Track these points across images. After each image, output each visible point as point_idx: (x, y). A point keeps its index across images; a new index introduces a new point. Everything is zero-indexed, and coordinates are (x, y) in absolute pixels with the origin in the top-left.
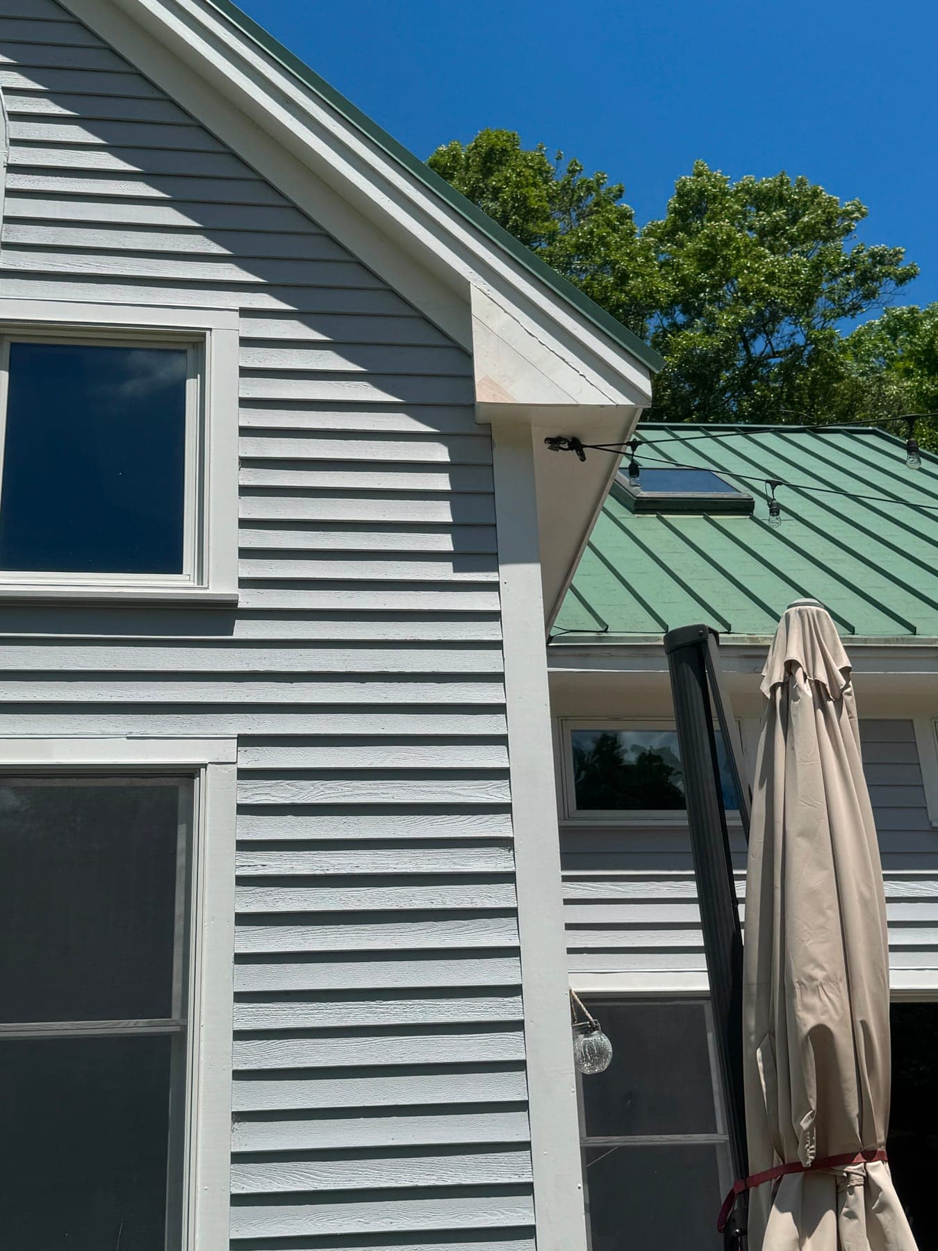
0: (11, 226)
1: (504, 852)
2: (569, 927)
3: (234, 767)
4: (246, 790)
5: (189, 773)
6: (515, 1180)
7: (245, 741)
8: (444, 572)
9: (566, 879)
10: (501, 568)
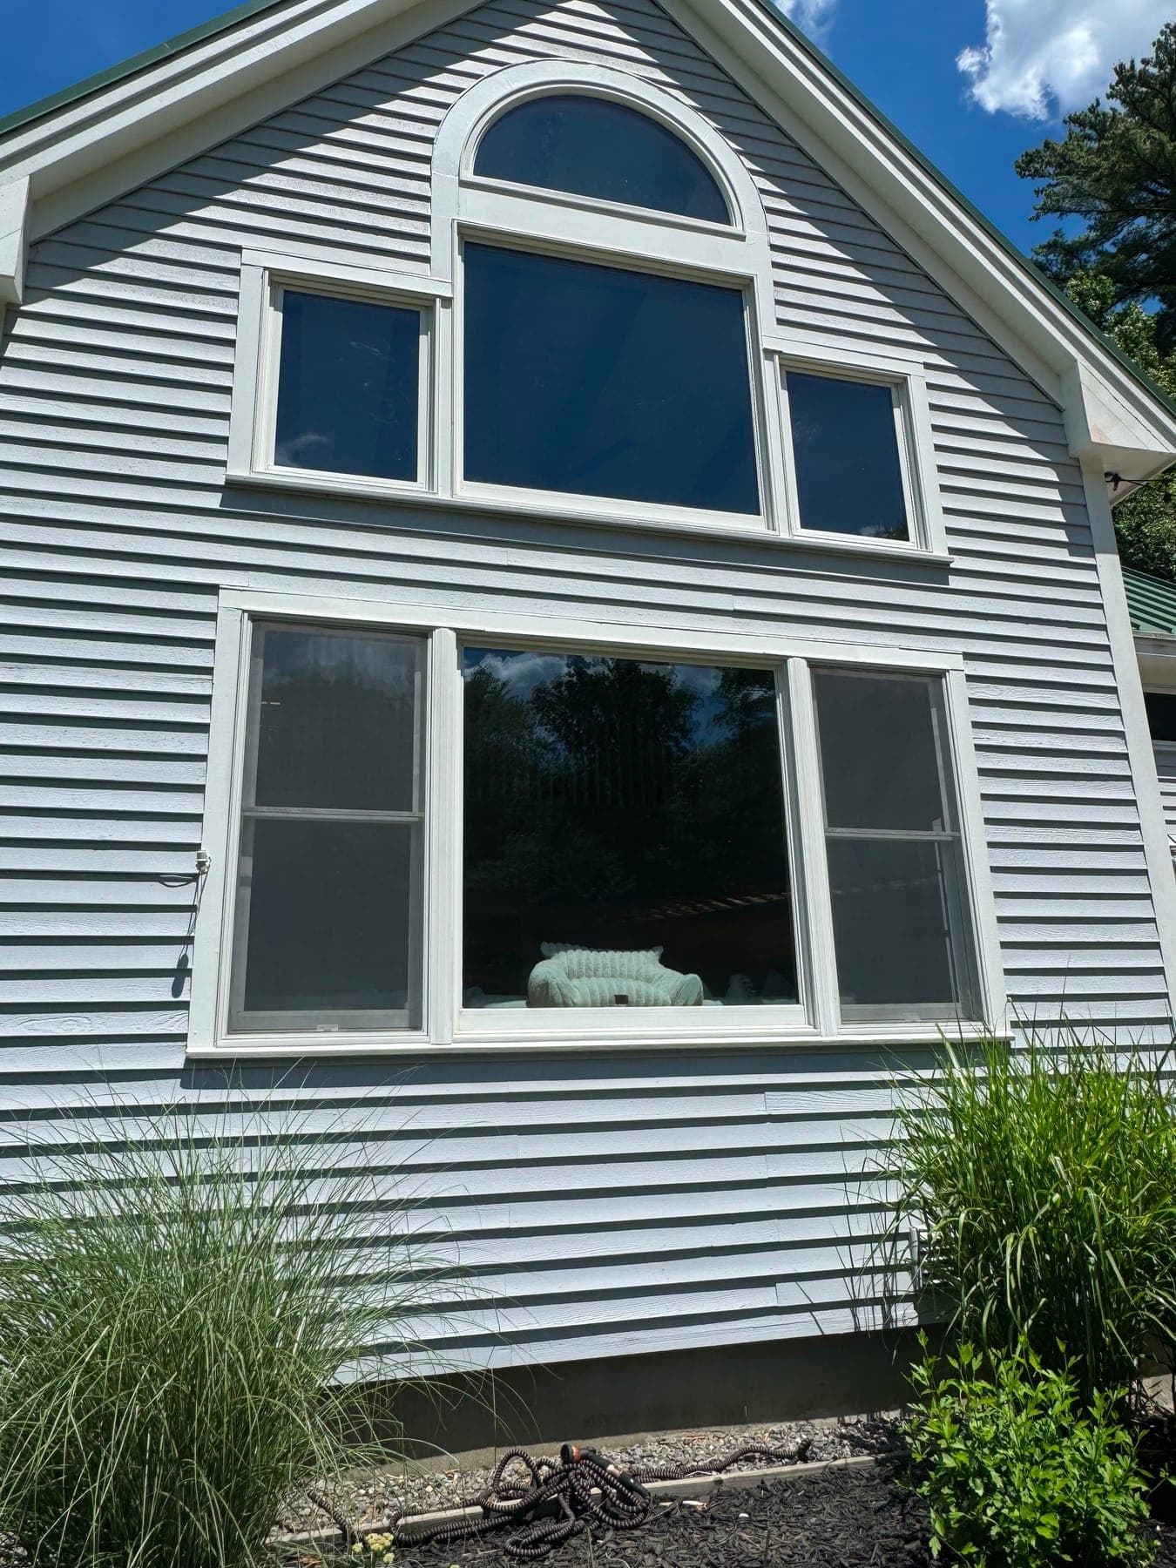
0: (779, 289)
1: (1119, 740)
2: (1165, 808)
3: (963, 673)
4: (972, 689)
5: (939, 675)
6: (1150, 940)
7: (968, 656)
8: (1063, 555)
9: (1160, 780)
10: (1097, 555)
